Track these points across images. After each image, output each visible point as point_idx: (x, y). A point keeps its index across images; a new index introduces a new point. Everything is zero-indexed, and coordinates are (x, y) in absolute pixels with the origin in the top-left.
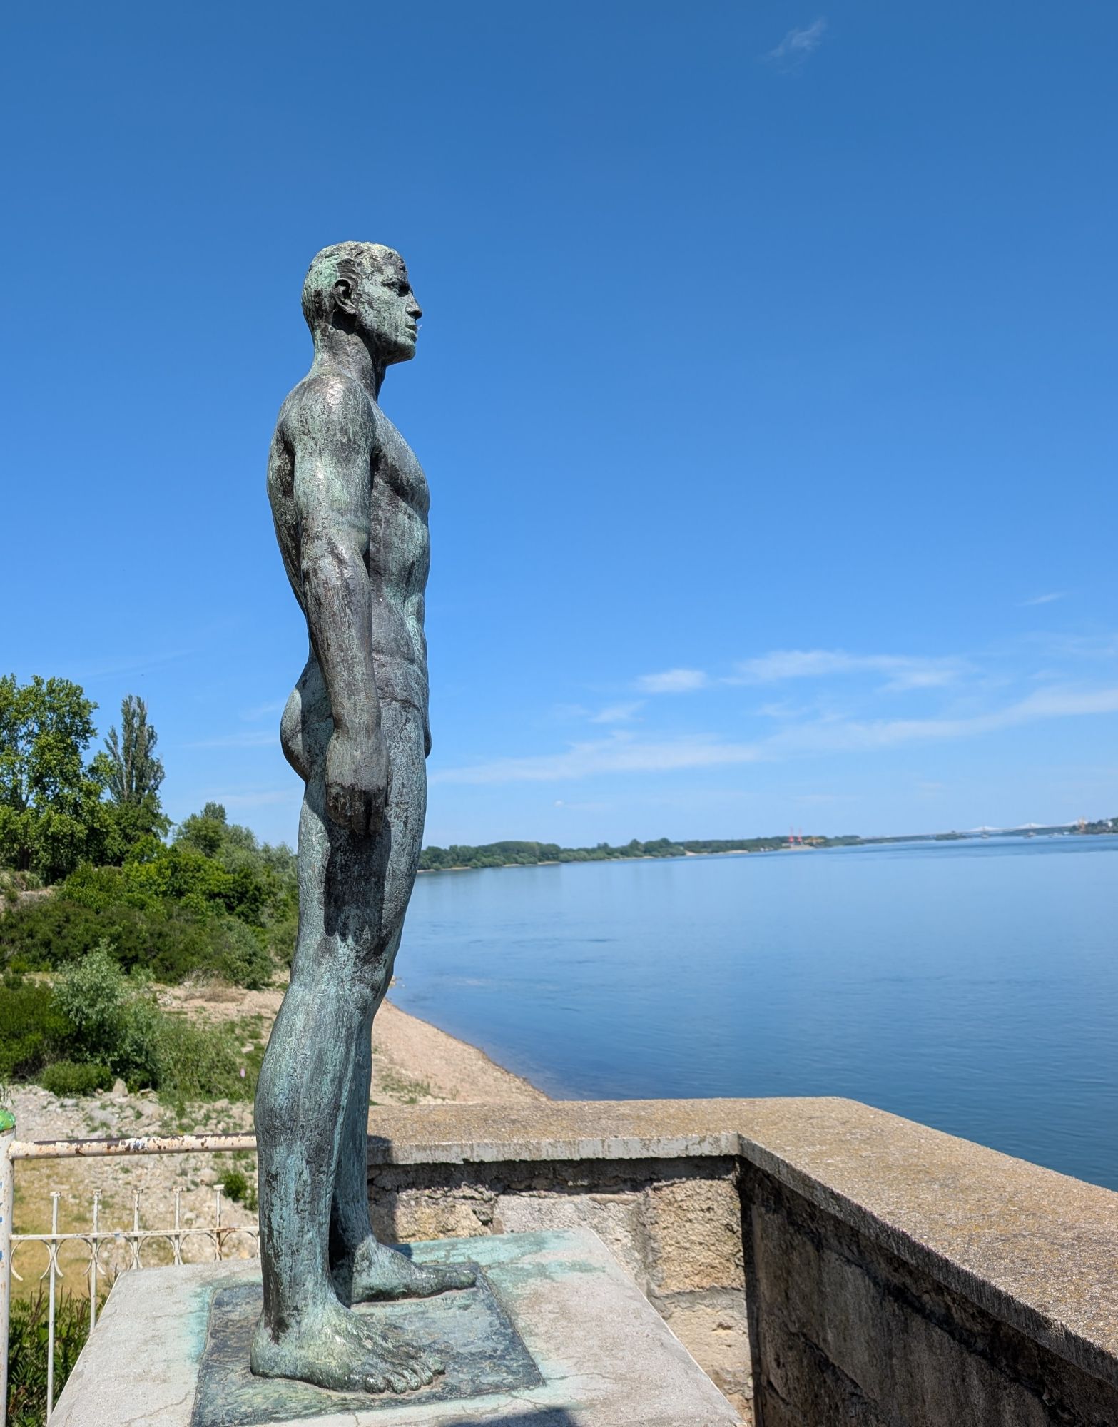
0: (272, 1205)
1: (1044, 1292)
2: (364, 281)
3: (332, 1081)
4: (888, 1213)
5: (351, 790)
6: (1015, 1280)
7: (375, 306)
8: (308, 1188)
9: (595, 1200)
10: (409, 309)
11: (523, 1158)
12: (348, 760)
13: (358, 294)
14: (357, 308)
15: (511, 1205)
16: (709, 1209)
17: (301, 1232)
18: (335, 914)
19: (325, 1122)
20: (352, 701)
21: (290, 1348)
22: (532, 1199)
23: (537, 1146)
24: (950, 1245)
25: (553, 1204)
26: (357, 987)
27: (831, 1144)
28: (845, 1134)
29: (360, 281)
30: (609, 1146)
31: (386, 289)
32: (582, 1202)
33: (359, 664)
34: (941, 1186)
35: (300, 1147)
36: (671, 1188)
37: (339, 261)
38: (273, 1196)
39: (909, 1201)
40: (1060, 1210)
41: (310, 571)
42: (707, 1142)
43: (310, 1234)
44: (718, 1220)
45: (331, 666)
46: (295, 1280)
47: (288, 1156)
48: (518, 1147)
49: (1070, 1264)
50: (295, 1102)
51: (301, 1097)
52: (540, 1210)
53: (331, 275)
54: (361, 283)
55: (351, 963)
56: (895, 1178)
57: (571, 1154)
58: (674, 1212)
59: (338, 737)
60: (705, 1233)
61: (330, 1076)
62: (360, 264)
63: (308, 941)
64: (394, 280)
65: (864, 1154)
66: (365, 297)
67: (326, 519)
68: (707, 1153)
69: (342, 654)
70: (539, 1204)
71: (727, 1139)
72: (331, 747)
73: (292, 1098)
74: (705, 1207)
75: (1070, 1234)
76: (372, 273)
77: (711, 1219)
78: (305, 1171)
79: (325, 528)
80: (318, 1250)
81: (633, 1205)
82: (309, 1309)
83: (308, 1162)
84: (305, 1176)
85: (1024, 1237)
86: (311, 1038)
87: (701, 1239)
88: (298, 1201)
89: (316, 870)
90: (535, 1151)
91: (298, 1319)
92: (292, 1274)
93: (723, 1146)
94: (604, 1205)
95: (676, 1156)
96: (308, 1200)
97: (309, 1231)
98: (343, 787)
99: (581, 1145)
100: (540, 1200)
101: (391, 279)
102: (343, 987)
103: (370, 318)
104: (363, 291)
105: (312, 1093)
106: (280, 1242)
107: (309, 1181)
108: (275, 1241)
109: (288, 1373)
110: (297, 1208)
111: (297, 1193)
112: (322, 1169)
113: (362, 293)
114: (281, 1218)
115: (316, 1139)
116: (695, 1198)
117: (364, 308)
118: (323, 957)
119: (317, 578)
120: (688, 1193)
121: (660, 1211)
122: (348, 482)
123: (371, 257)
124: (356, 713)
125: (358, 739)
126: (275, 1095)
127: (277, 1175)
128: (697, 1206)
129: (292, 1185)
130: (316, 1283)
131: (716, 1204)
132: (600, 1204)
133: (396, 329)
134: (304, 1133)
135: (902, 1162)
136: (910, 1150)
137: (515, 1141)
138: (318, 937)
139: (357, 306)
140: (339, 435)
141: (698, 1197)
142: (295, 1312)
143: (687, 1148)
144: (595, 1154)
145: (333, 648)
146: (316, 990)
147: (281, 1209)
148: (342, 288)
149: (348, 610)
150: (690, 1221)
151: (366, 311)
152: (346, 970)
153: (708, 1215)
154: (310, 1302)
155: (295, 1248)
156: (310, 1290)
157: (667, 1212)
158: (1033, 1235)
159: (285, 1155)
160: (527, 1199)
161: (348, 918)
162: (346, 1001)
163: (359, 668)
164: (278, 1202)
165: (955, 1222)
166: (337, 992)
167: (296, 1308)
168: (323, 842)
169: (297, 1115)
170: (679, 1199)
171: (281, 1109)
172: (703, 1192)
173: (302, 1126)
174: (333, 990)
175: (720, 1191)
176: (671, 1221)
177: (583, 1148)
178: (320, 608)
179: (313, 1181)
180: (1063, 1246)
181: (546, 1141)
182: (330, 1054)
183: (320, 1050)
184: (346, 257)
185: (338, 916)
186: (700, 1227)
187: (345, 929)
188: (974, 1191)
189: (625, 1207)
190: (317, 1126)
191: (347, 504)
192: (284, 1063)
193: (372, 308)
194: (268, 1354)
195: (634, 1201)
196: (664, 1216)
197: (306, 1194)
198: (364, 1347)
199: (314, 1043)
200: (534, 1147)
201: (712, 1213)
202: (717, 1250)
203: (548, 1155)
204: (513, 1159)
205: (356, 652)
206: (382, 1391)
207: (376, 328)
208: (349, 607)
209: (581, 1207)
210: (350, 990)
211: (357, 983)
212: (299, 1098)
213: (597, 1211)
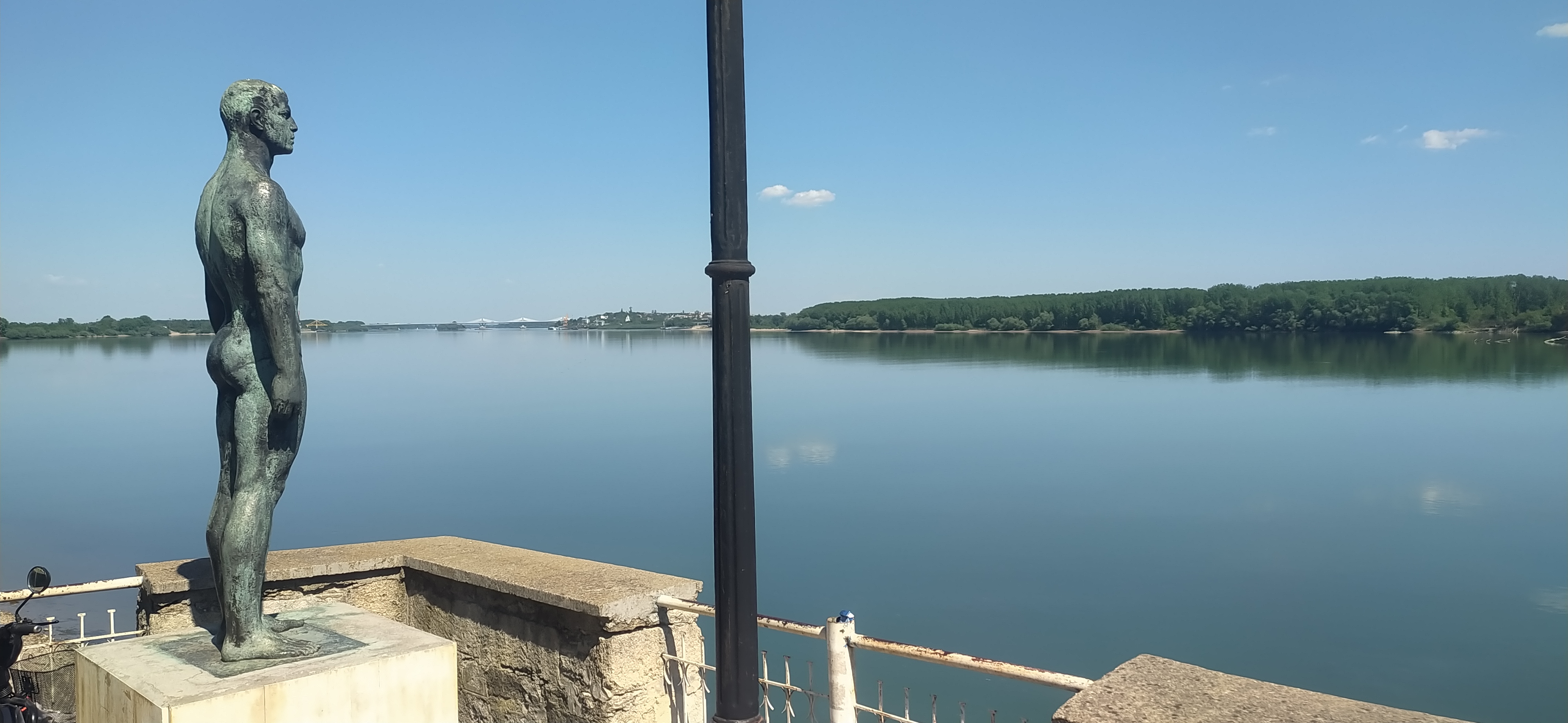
0: (236, 590)
1: (562, 590)
2: (269, 111)
3: (265, 534)
4: (495, 576)
5: (287, 403)
6: (552, 589)
7: (275, 127)
8: (254, 581)
9: (319, 597)
10: (291, 128)
11: (278, 579)
12: (286, 388)
13: (264, 118)
14: (264, 127)
15: (267, 605)
16: (384, 595)
17: (251, 600)
18: (264, 458)
19: (262, 552)
20: (288, 360)
21: (247, 648)
22: (281, 601)
23: (287, 572)
24: (524, 582)
25: (294, 602)
26: (274, 492)
27: (457, 555)
28: (462, 551)
29: (266, 111)
30: (330, 568)
31: (280, 117)
32: (311, 600)
33: (292, 342)
34: (515, 564)
35: (251, 564)
36: (363, 587)
37: (253, 96)
38: (237, 586)
39: (503, 571)
40: (566, 567)
41: (265, 294)
42: (386, 561)
43: (255, 601)
44: (388, 600)
45: (278, 343)
46: (248, 620)
47: (245, 568)
48: (276, 573)
49: (571, 581)
50: (249, 544)
51: (252, 541)
52: (285, 606)
53: (248, 104)
54: (267, 112)
55: (272, 480)
56: (494, 564)
57: (308, 574)
58: (364, 599)
59: (280, 377)
60: (381, 607)
61: (264, 532)
62: (266, 100)
63: (248, 471)
64: (286, 111)
65: (475, 557)
66: (269, 121)
67: (272, 266)
68: (386, 567)
69: (284, 337)
70: (285, 603)
71: (398, 559)
72: (276, 382)
73: (247, 542)
74: (382, 594)
75: (571, 573)
76: (273, 106)
77: (385, 600)
78: (253, 574)
79: (272, 271)
80: (258, 607)
81: (341, 598)
82: (255, 631)
83: (254, 570)
84: (253, 576)
85: (553, 576)
86: (255, 516)
87: (378, 610)
88: (250, 587)
89: (254, 437)
90: (286, 575)
91: (250, 636)
92: (246, 618)
93: (395, 563)
94: (324, 599)
95: (368, 570)
96: (254, 586)
97: (254, 599)
98: (283, 401)
99: (313, 569)
100: (286, 601)
101: (284, 111)
102: (268, 491)
103: (271, 133)
104: (269, 117)
105: (257, 540)
106: (240, 605)
107: (255, 578)
108: (237, 605)
109: (247, 657)
110: (249, 590)
111: (249, 584)
112: (261, 573)
113: (267, 118)
114: (241, 595)
115: (258, 560)
116: (376, 590)
117: (268, 127)
118: (258, 478)
119: (270, 298)
120: (373, 588)
121: (356, 599)
122: (280, 245)
123: (272, 96)
124: (290, 366)
125: (291, 379)
126: (238, 542)
127: (239, 577)
128: (378, 595)
129: (247, 580)
130: (257, 621)
131: (388, 592)
132: (322, 599)
133: (286, 141)
134: (253, 558)
135: (495, 559)
136: (497, 554)
137: (274, 571)
138: (255, 469)
139: (264, 125)
140: (276, 219)
141: (378, 590)
142: (248, 634)
143: (375, 565)
144: (322, 573)
145: (279, 334)
146: (256, 494)
147: (241, 591)
148: (256, 114)
149: (286, 315)
150: (373, 602)
151: (269, 129)
152: (270, 484)
153: (383, 598)
154: (255, 629)
155: (248, 607)
156: (255, 624)
157: (360, 599)
158: (557, 575)
159: (244, 568)
160: (278, 601)
161: (272, 459)
162: (270, 498)
163: (292, 344)
164: (240, 588)
165: (525, 575)
166: (266, 494)
167: (249, 632)
168: (258, 424)
169: (250, 550)
170: (368, 592)
171: (242, 548)
172: (381, 587)
173: (252, 555)
174: (264, 493)
175: (390, 586)
176: (363, 603)
177: (315, 570)
178: (272, 314)
179: (256, 578)
180: (568, 577)
181: (292, 569)
182: (264, 522)
183: (260, 520)
184: (257, 95)
185: (266, 459)
186: (378, 604)
187: (270, 465)
188: (530, 565)
189: (336, 599)
190: (259, 554)
191: (281, 257)
192: (242, 527)
193: (273, 127)
194: (234, 653)
195: (341, 596)
196: (359, 601)
197: (253, 584)
198: (284, 642)
199: (257, 518)
200: (285, 573)
201: (385, 597)
202: (387, 615)
203: (294, 576)
204: (272, 580)
205: (290, 337)
206: (298, 656)
207: (275, 139)
208: (287, 314)
209: (310, 602)
210: (271, 493)
211: (274, 489)
212: (251, 543)
213: (320, 603)
